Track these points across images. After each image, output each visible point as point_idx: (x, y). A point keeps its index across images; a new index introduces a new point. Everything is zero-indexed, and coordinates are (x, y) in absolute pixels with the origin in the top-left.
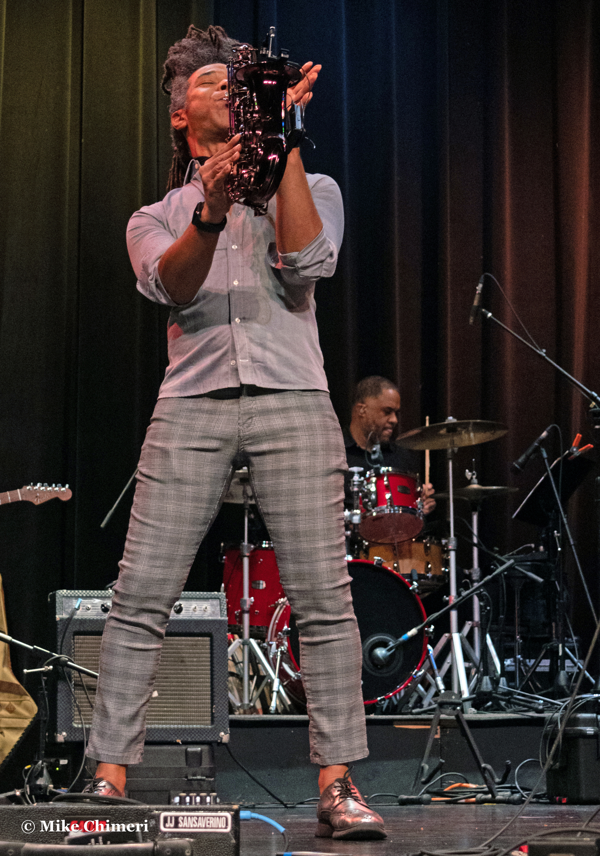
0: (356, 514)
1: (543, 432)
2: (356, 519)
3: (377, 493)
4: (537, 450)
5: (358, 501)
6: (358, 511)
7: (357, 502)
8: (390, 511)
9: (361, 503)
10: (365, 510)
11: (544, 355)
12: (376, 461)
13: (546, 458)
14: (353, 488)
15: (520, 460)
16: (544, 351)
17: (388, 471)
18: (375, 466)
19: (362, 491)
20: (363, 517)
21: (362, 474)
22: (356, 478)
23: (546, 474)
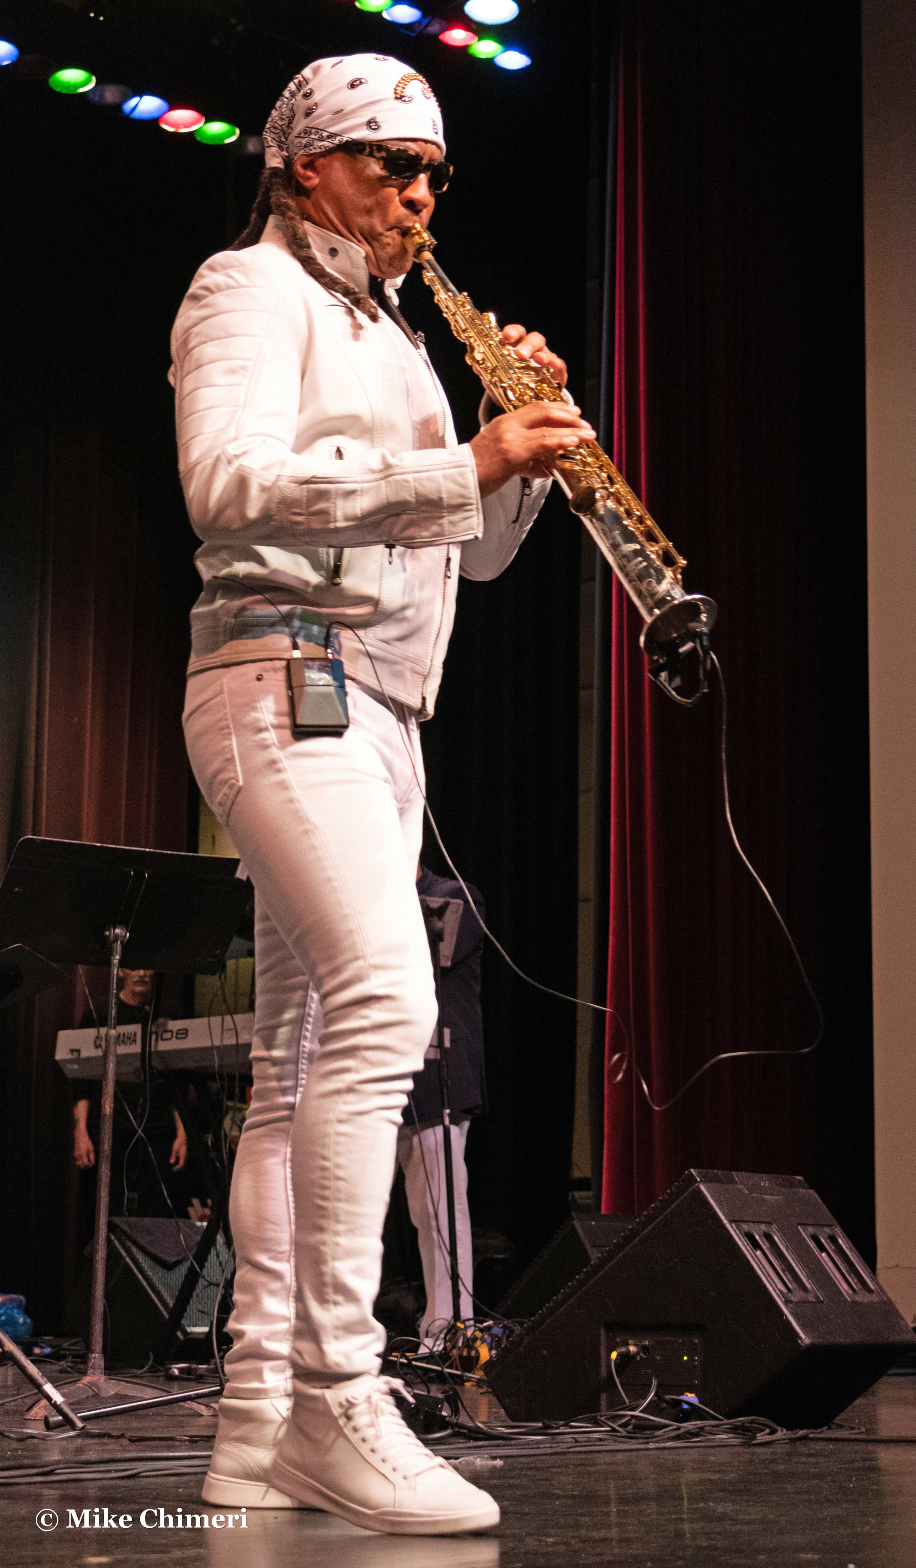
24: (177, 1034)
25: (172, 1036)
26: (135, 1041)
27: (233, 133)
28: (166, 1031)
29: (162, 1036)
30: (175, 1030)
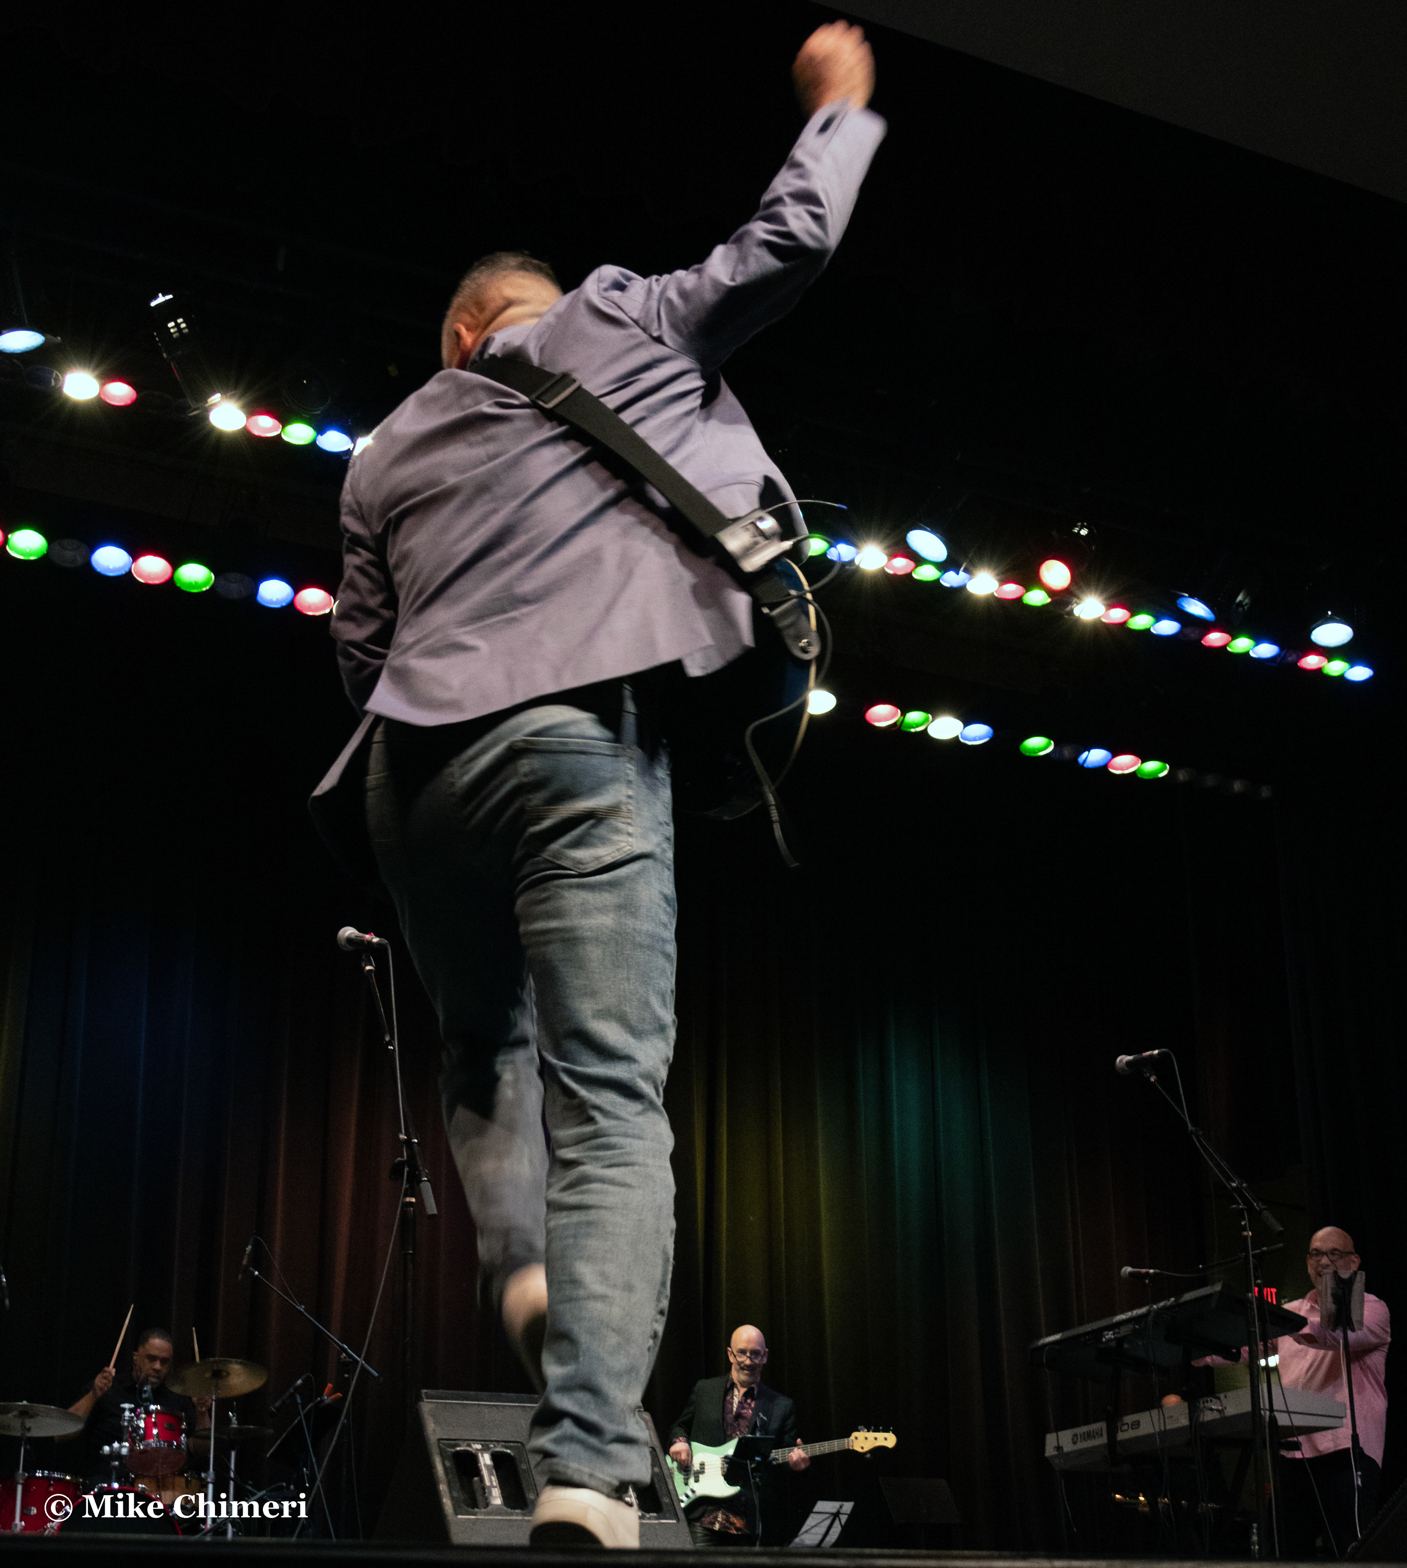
0: (125, 1446)
1: (298, 1379)
2: (124, 1451)
3: (145, 1429)
4: (292, 1396)
5: (128, 1436)
6: (127, 1444)
7: (126, 1436)
8: (156, 1445)
9: (130, 1437)
10: (133, 1444)
11: (303, 1310)
12: (147, 1400)
13: (300, 1404)
14: (123, 1423)
15: (277, 1404)
16: (303, 1307)
17: (156, 1409)
18: (145, 1404)
19: (132, 1426)
20: (131, 1449)
21: (131, 1410)
22: (127, 1414)
23: (299, 1418)
24: (1132, 1425)
25: (1128, 1428)
26: (1102, 1435)
27: (1165, 768)
28: (1123, 1424)
29: (1121, 1428)
30: (1130, 1423)
